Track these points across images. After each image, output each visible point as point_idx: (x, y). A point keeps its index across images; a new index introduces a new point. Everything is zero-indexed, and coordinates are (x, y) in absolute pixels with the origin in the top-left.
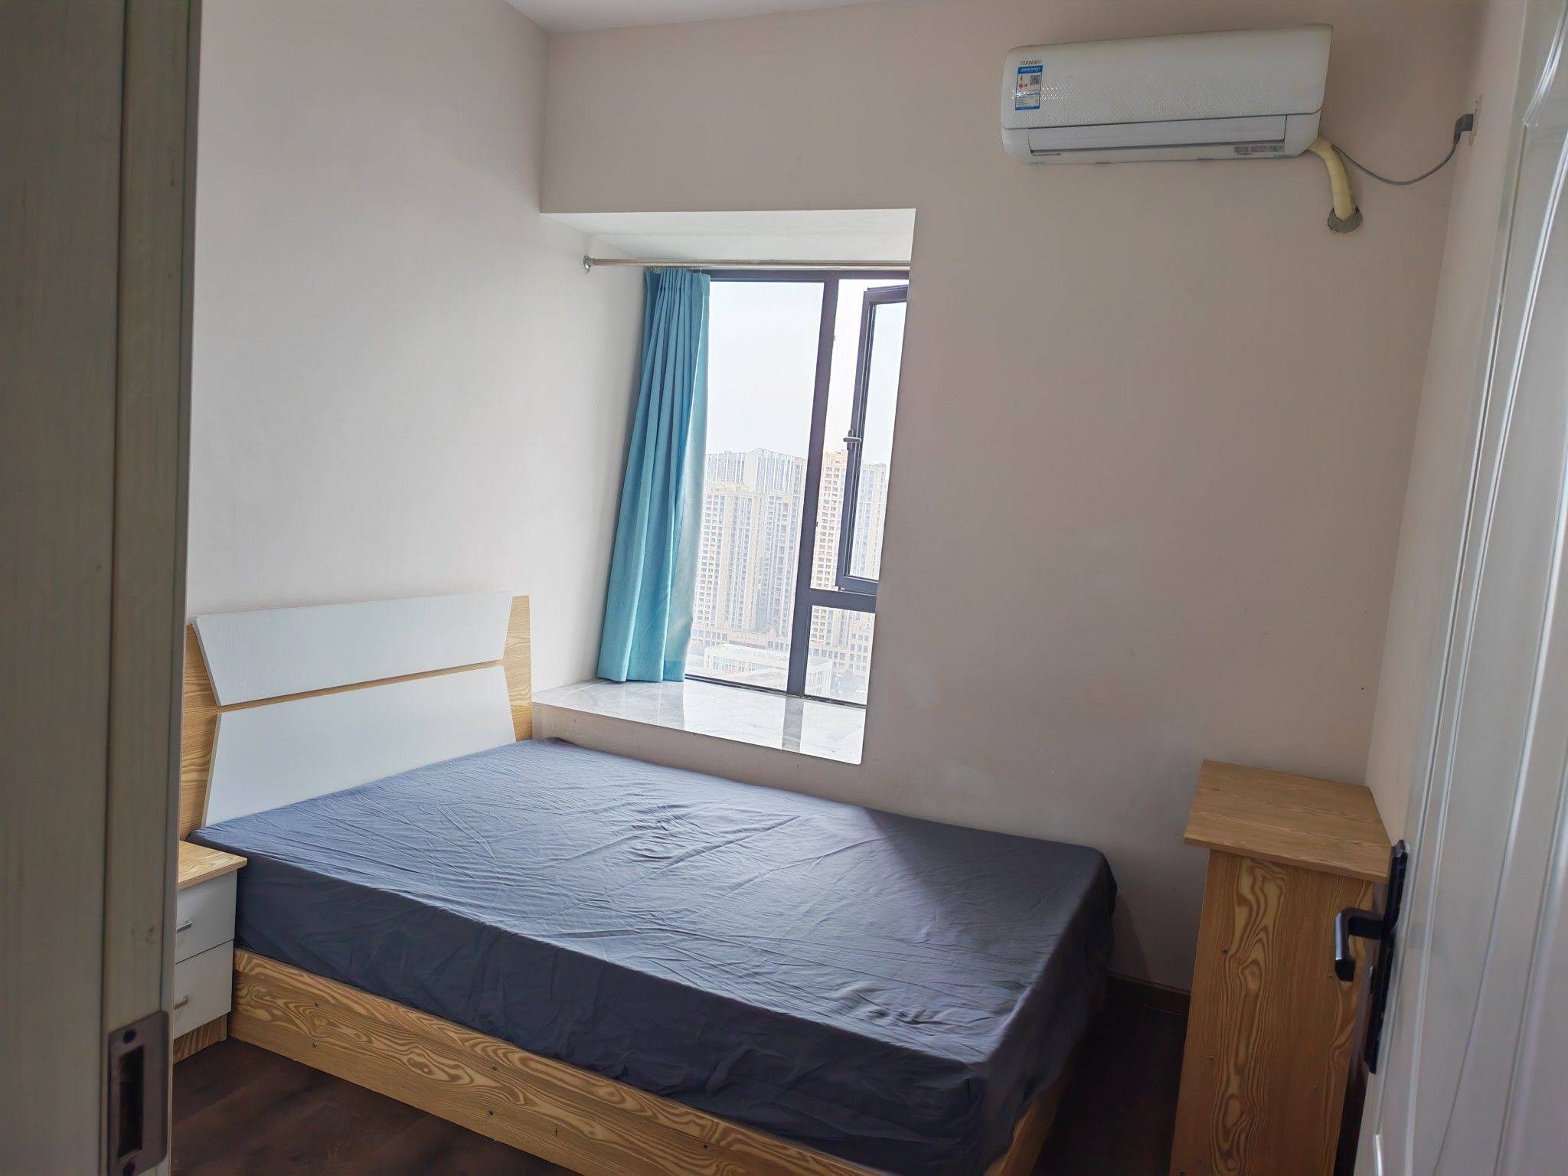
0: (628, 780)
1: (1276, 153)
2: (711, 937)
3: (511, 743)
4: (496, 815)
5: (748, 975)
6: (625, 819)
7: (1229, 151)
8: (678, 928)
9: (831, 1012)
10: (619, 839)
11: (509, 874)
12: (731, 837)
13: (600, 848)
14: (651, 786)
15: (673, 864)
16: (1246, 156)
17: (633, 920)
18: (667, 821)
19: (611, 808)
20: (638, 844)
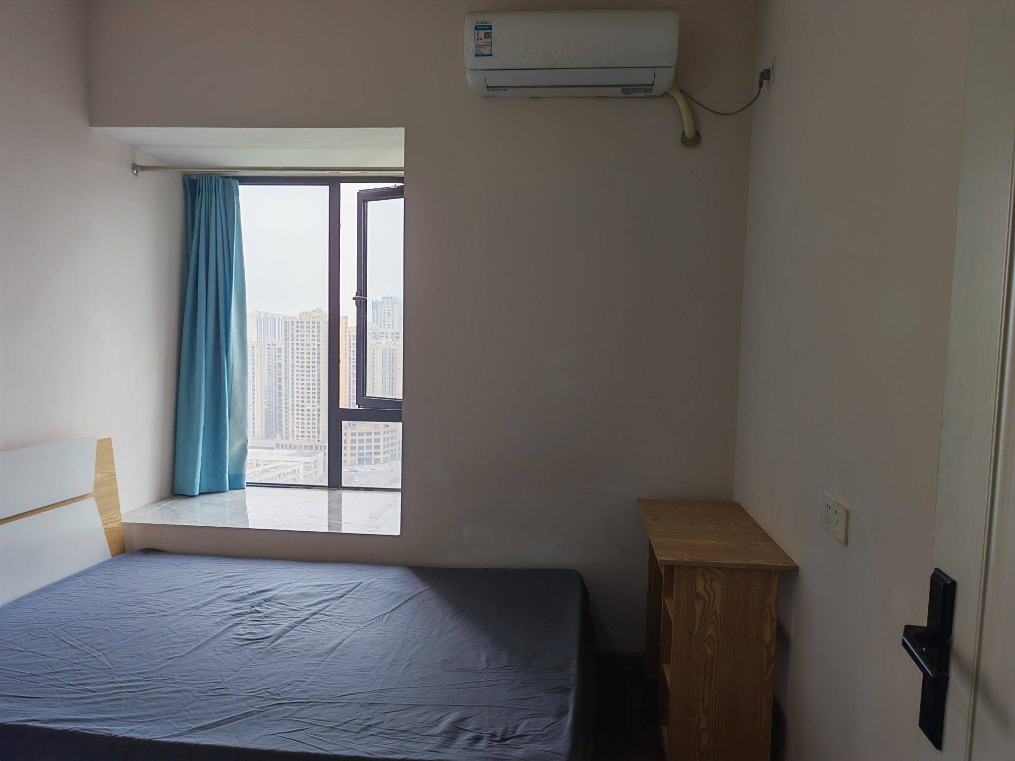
0: (218, 575)
1: (647, 94)
2: (323, 701)
3: (107, 559)
4: (106, 628)
5: (362, 730)
6: (226, 609)
7: (618, 91)
8: (293, 699)
9: (439, 747)
10: (223, 628)
11: (129, 681)
12: (315, 609)
13: (208, 640)
14: (238, 577)
15: (274, 642)
16: (629, 95)
17: (253, 701)
18: (259, 605)
19: (209, 603)
20: (240, 630)
